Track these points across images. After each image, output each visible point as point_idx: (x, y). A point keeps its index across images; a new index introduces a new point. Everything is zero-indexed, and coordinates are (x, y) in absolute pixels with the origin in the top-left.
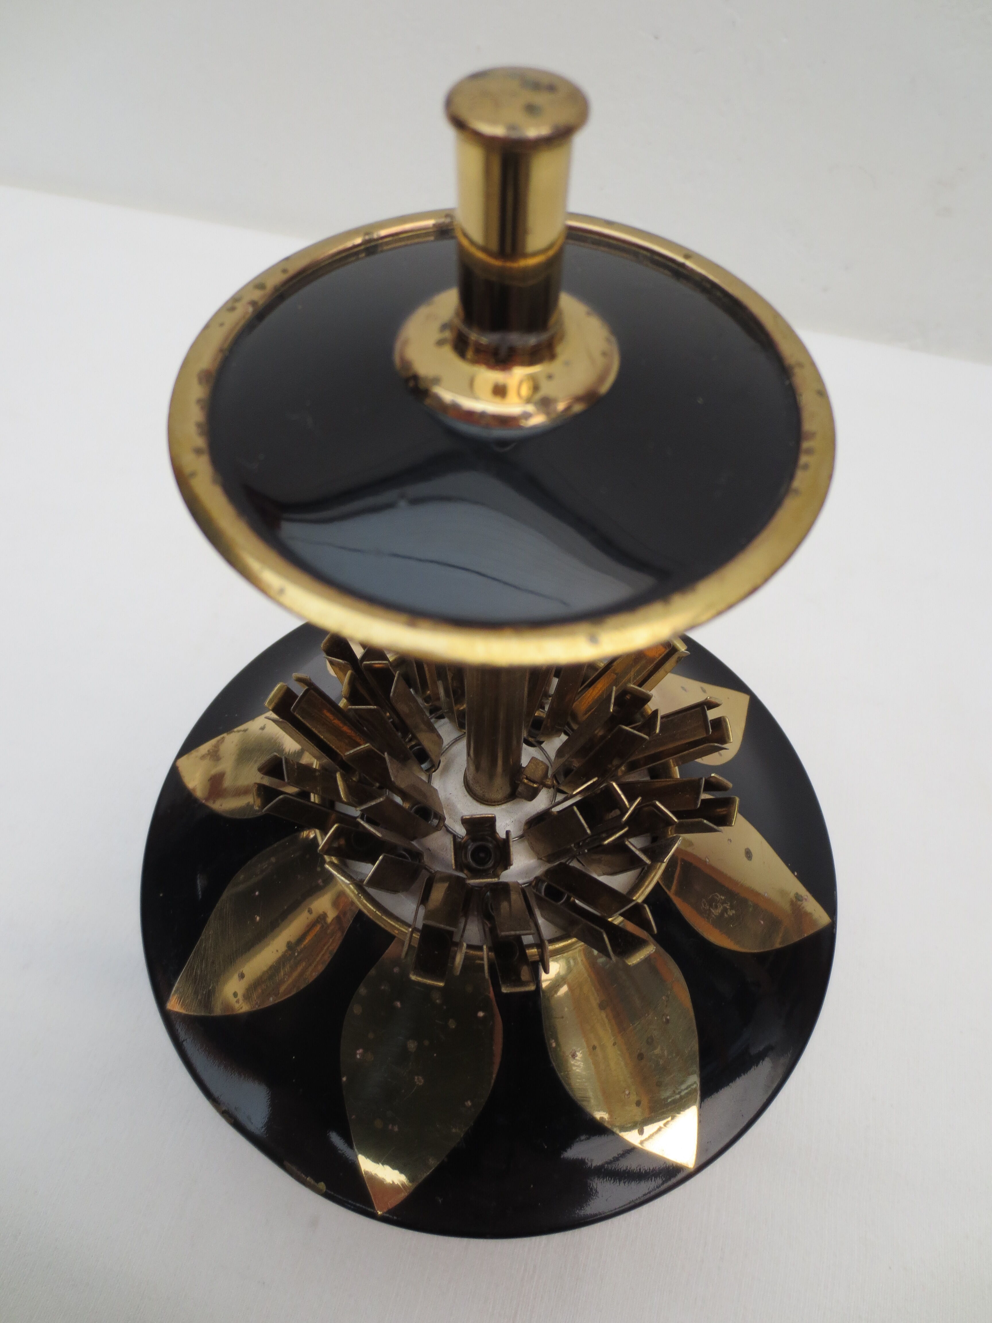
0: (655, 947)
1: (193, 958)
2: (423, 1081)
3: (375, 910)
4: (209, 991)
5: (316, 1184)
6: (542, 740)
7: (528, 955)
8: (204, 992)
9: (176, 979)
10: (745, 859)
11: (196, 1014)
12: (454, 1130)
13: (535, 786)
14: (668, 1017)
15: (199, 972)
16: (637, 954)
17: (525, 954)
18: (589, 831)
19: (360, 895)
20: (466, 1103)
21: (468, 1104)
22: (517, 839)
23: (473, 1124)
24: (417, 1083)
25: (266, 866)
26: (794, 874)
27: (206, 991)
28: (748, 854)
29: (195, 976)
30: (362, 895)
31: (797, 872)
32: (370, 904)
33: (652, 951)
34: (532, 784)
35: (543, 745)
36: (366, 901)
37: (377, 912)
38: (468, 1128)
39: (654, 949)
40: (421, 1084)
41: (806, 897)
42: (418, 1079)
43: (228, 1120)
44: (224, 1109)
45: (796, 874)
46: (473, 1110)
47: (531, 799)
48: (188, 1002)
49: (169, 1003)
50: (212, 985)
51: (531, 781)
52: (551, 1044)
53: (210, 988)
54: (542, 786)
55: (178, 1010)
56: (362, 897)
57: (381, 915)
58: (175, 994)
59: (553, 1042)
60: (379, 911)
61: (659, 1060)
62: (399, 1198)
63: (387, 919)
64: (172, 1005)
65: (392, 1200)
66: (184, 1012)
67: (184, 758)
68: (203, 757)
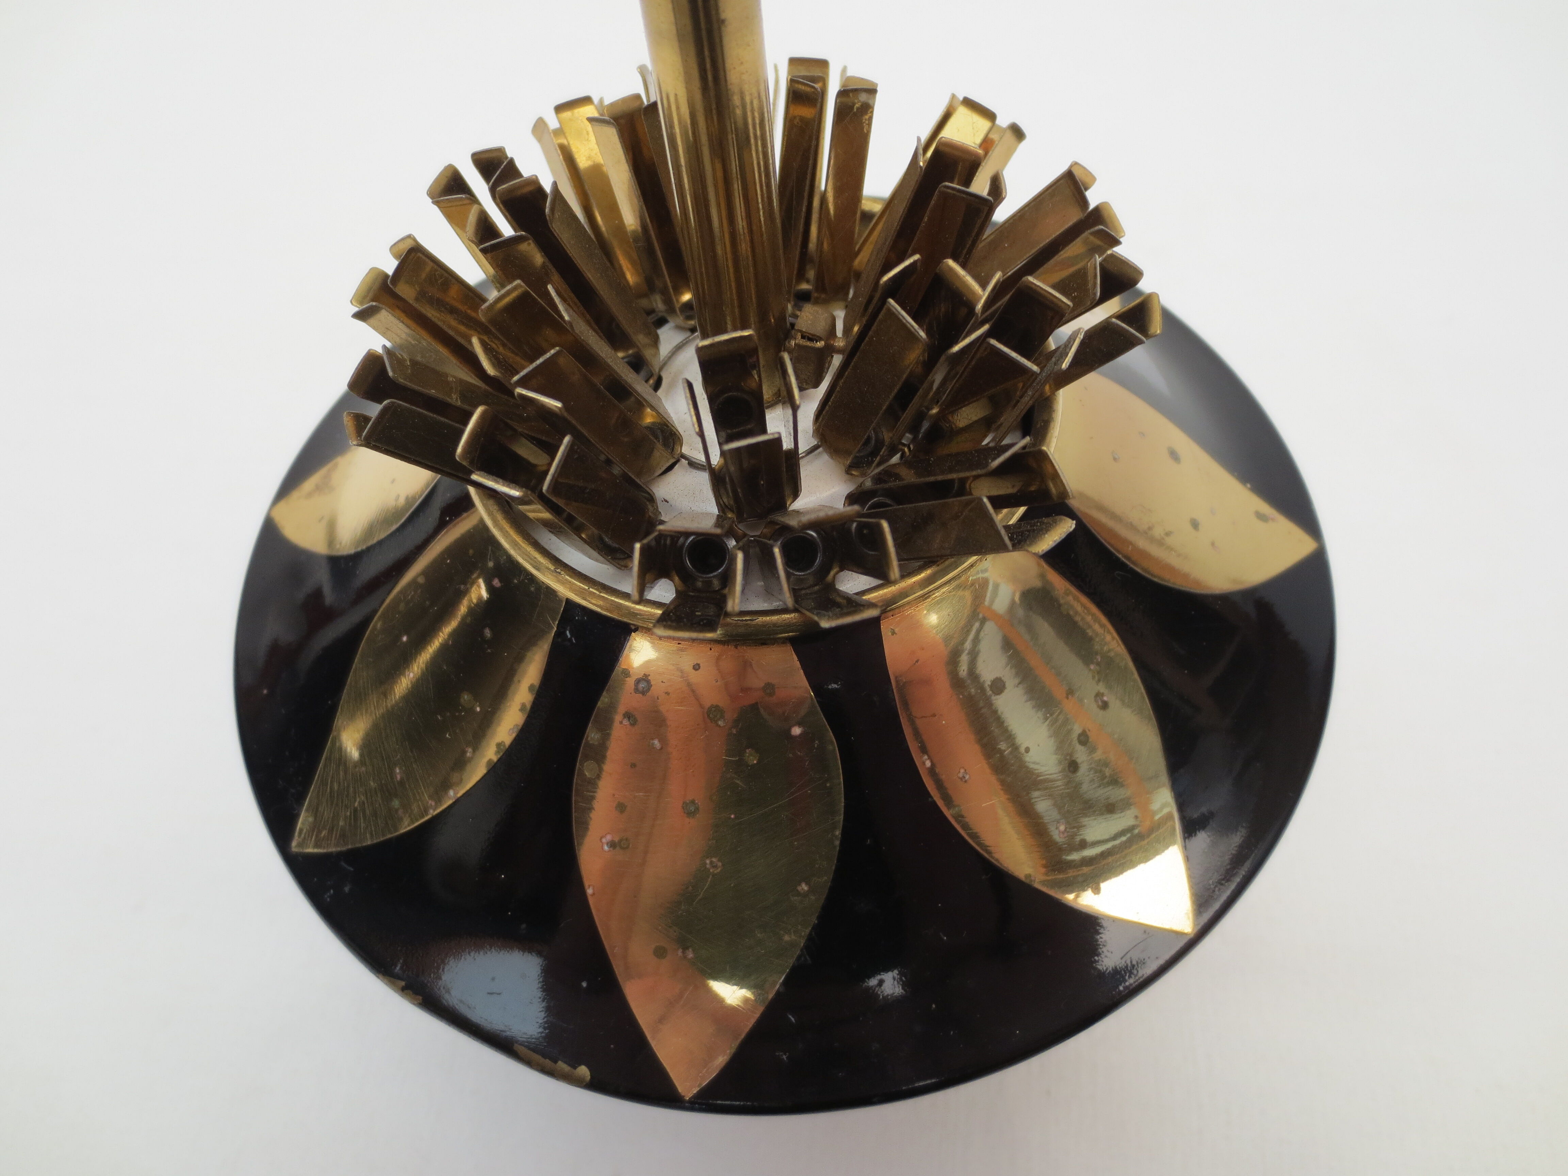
1: (324, 770)
2: (720, 864)
4: (355, 810)
5: (573, 1070)
8: (348, 814)
11: (339, 849)
12: (787, 938)
15: (336, 787)
16: (1046, 536)
19: (559, 570)
20: (799, 888)
21: (803, 889)
24: (711, 871)
25: (413, 593)
27: (351, 813)
29: (331, 792)
40: (719, 870)
42: (711, 862)
43: (413, 1001)
44: (403, 983)
45: (1249, 486)
46: (813, 898)
47: (816, 385)
48: (324, 833)
49: (294, 844)
50: (358, 800)
51: (810, 339)
52: (924, 763)
53: (356, 804)
54: (830, 350)
55: (310, 850)
56: (562, 573)
57: (602, 594)
58: (301, 830)
59: (926, 760)
60: (596, 589)
61: (1104, 769)
62: (715, 1066)
63: (613, 599)
64: (299, 845)
65: (706, 1069)
66: (316, 850)
67: (282, 504)
68: (310, 495)
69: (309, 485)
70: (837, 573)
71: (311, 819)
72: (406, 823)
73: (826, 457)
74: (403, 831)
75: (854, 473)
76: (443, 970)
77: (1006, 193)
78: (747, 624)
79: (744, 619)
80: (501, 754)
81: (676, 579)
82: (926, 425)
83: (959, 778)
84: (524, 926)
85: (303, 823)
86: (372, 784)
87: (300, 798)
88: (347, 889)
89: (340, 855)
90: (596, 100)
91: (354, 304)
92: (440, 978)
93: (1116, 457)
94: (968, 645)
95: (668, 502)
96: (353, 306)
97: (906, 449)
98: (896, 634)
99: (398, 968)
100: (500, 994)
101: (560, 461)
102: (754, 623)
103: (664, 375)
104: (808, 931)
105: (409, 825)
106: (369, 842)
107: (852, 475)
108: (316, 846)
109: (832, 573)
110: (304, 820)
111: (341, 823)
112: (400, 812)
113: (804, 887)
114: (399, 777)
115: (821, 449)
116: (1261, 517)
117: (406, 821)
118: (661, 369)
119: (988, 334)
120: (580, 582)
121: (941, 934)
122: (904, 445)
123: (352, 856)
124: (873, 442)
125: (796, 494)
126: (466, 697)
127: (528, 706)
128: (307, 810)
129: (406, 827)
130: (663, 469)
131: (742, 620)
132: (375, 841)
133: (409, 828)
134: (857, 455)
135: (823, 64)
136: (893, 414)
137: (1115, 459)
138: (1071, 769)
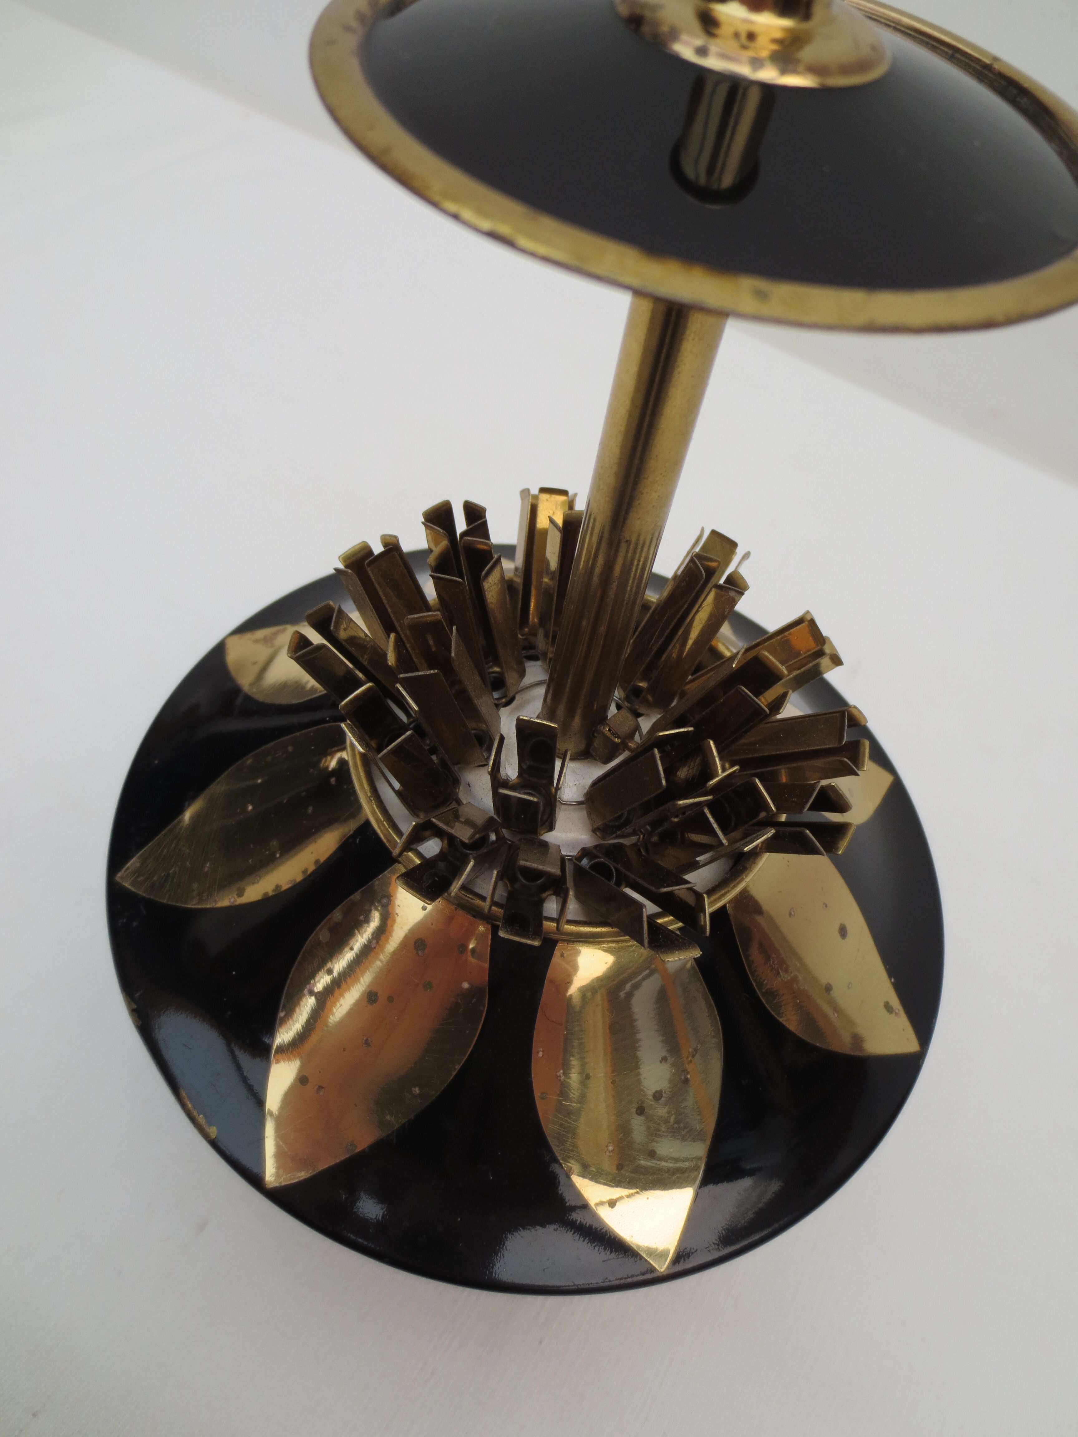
0: (701, 953)
3: (383, 820)
4: (168, 875)
5: (208, 1127)
6: (641, 710)
7: (544, 926)
8: (163, 874)
9: (137, 851)
10: (838, 936)
11: (144, 895)
12: (388, 1117)
13: (616, 740)
14: (689, 1076)
15: (165, 852)
16: (677, 954)
17: (541, 925)
18: (664, 782)
19: (372, 798)
20: (413, 1089)
21: (415, 1091)
22: (575, 803)
23: (413, 1118)
25: (280, 754)
26: (891, 980)
27: (165, 875)
28: (843, 932)
30: (374, 799)
31: (894, 978)
32: (379, 811)
33: (697, 955)
34: (612, 738)
35: (640, 720)
36: (377, 807)
37: (385, 822)
38: (406, 1120)
39: (699, 953)
41: (897, 1011)
43: (135, 1022)
44: (135, 1007)
45: (893, 980)
46: (419, 1101)
47: (606, 762)
48: (141, 878)
49: (119, 875)
50: (173, 869)
51: (613, 734)
52: (538, 1052)
53: (171, 871)
54: (624, 746)
55: (127, 885)
56: (373, 801)
57: (389, 829)
58: (128, 868)
59: (541, 1051)
60: (388, 824)
61: (662, 1124)
62: (297, 1176)
63: (394, 836)
64: (122, 878)
65: (290, 1175)
66: (130, 887)
67: (236, 637)
68: (257, 641)
69: (261, 633)
70: (551, 895)
71: (138, 865)
72: (194, 902)
73: (584, 813)
74: (189, 906)
75: (598, 833)
76: (164, 1013)
77: (783, 711)
78: (467, 900)
79: (468, 895)
80: (276, 893)
81: (446, 842)
82: (666, 826)
83: (557, 1075)
84: (229, 1013)
85: (132, 864)
86: (188, 863)
87: (140, 846)
88: (135, 924)
89: (143, 899)
90: (570, 494)
91: (340, 558)
92: (159, 1017)
93: (793, 913)
94: (628, 986)
95: (470, 786)
96: (339, 561)
97: (642, 836)
98: (564, 957)
99: (138, 995)
100: (190, 1049)
101: (397, 744)
102: (473, 901)
103: (517, 697)
104: (404, 1121)
105: (195, 905)
106: (165, 901)
107: (596, 834)
108: (132, 884)
109: (547, 893)
110: (133, 863)
111: (155, 878)
112: (195, 893)
113: (417, 1090)
114: (206, 869)
115: (584, 805)
116: (888, 1008)
117: (195, 901)
118: (517, 693)
119: (709, 804)
120: (381, 814)
121: (490, 1173)
122: (642, 833)
123: (150, 904)
124: (622, 820)
125: (551, 828)
126: (275, 843)
127: (309, 872)
128: (139, 857)
129: (192, 905)
130: (479, 764)
131: (466, 896)
132: (169, 903)
133: (194, 907)
134: (607, 823)
135: (733, 545)
136: (646, 808)
137: (790, 914)
138: (638, 1111)
